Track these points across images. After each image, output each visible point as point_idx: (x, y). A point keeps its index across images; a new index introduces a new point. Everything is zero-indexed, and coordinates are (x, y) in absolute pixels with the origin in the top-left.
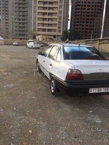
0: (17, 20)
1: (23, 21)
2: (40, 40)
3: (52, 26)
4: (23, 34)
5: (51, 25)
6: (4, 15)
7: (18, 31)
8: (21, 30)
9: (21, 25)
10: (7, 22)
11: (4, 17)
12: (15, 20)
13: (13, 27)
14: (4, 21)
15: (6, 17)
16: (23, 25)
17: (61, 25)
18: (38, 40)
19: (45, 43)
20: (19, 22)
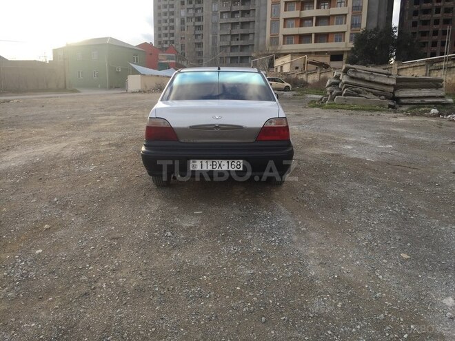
0: (225, 16)
1: (242, 16)
2: (286, 69)
3: (329, 24)
4: (242, 58)
5: (326, 21)
6: (191, 6)
7: (229, 48)
8: (237, 46)
9: (238, 30)
10: (199, 26)
11: (191, 11)
12: (222, 17)
13: (214, 38)
14: (191, 24)
15: (196, 9)
16: (241, 28)
17: (360, 15)
18: (279, 71)
19: (299, 77)
20: (233, 20)
